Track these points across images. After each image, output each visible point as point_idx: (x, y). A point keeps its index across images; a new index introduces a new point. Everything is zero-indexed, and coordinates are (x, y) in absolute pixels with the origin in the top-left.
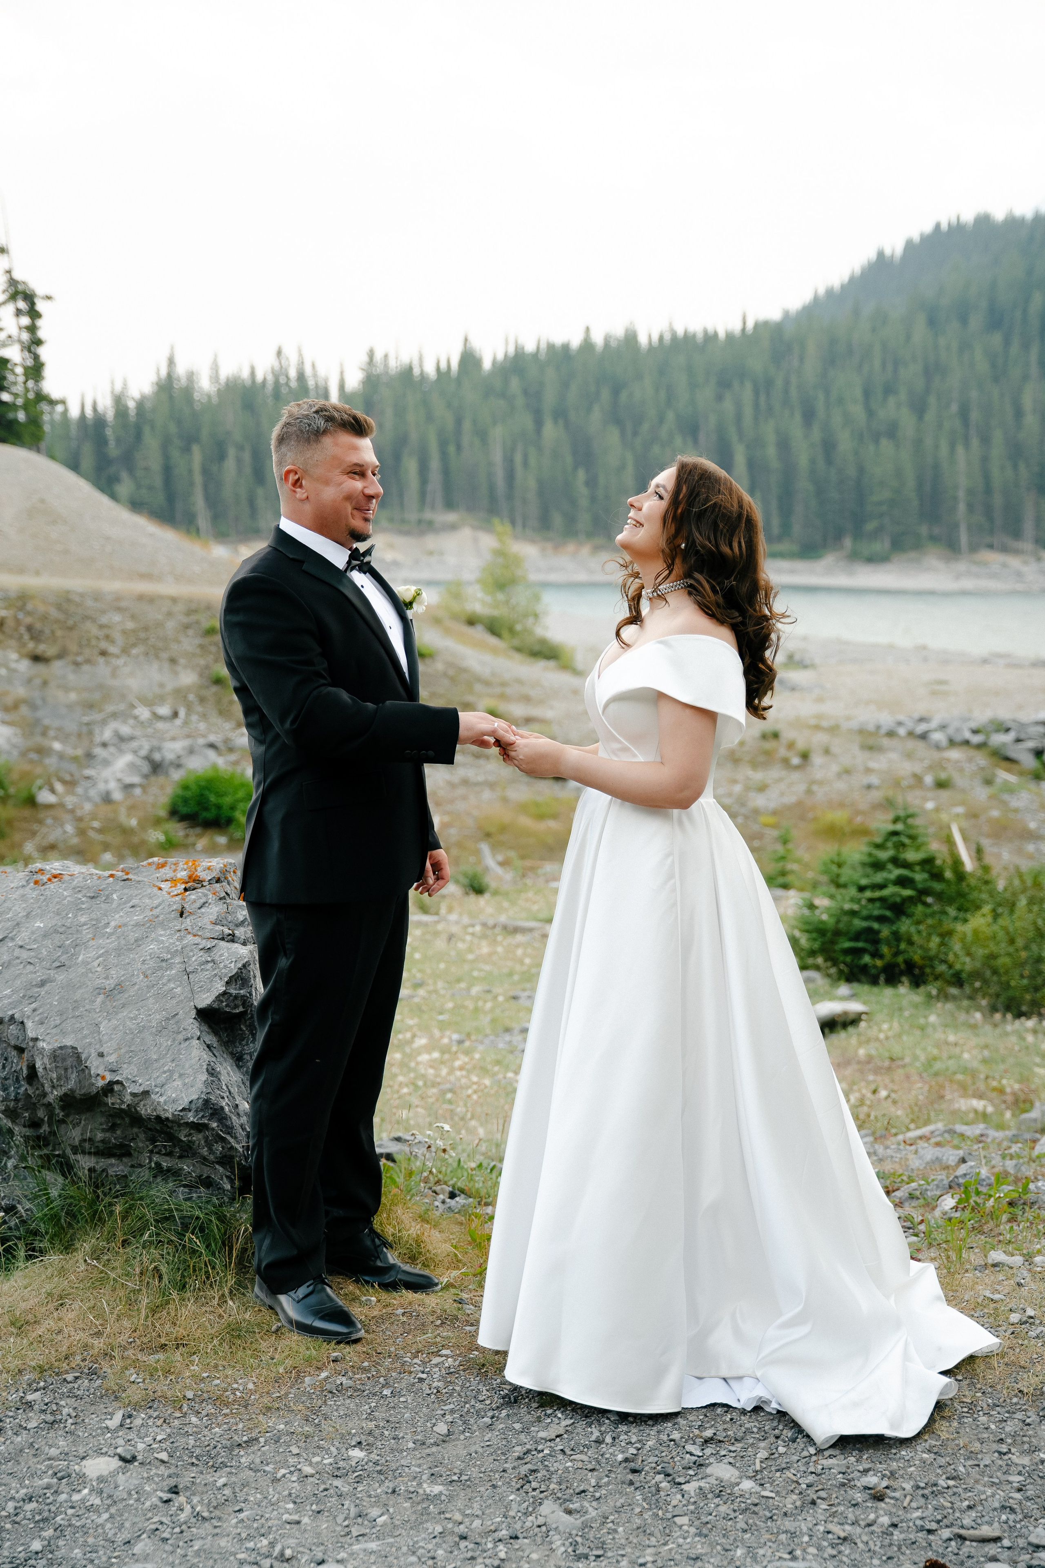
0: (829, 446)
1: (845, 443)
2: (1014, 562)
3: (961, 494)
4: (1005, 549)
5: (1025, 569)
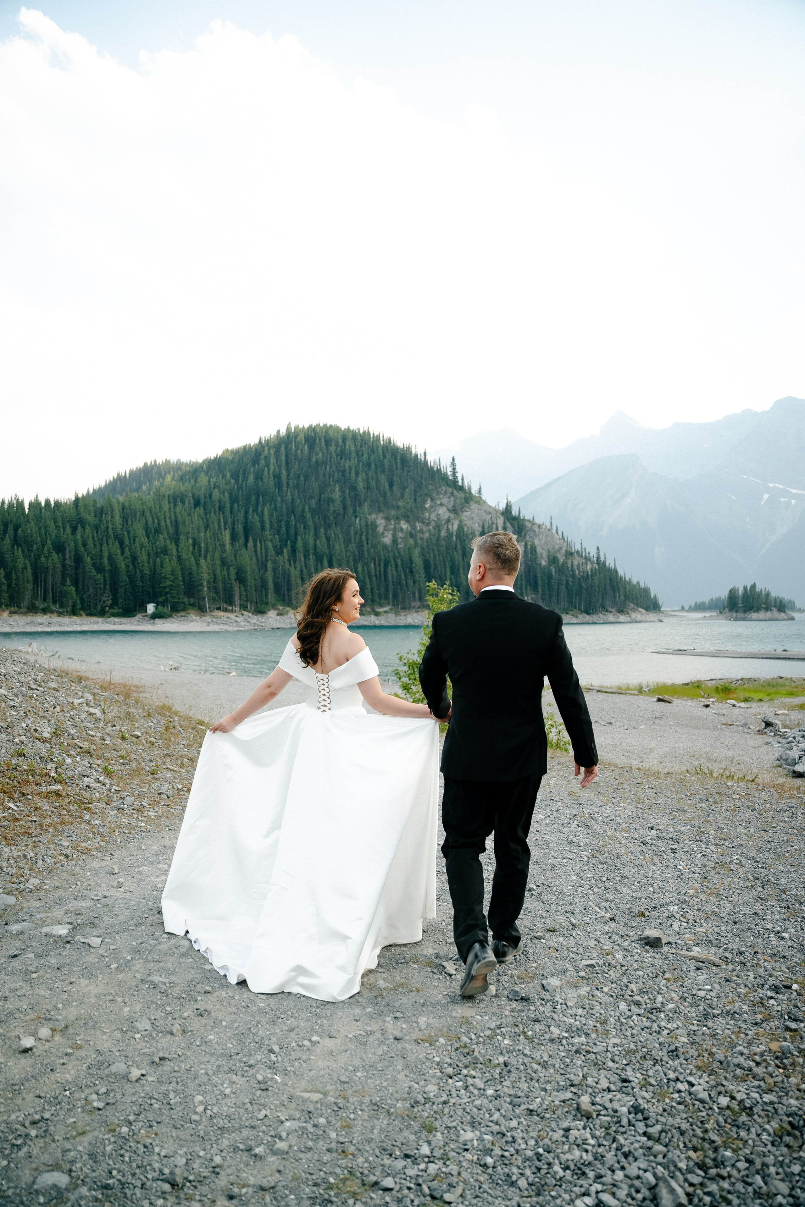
0: (134, 559)
1: (143, 557)
2: (232, 616)
3: (205, 583)
4: (226, 610)
5: (237, 619)
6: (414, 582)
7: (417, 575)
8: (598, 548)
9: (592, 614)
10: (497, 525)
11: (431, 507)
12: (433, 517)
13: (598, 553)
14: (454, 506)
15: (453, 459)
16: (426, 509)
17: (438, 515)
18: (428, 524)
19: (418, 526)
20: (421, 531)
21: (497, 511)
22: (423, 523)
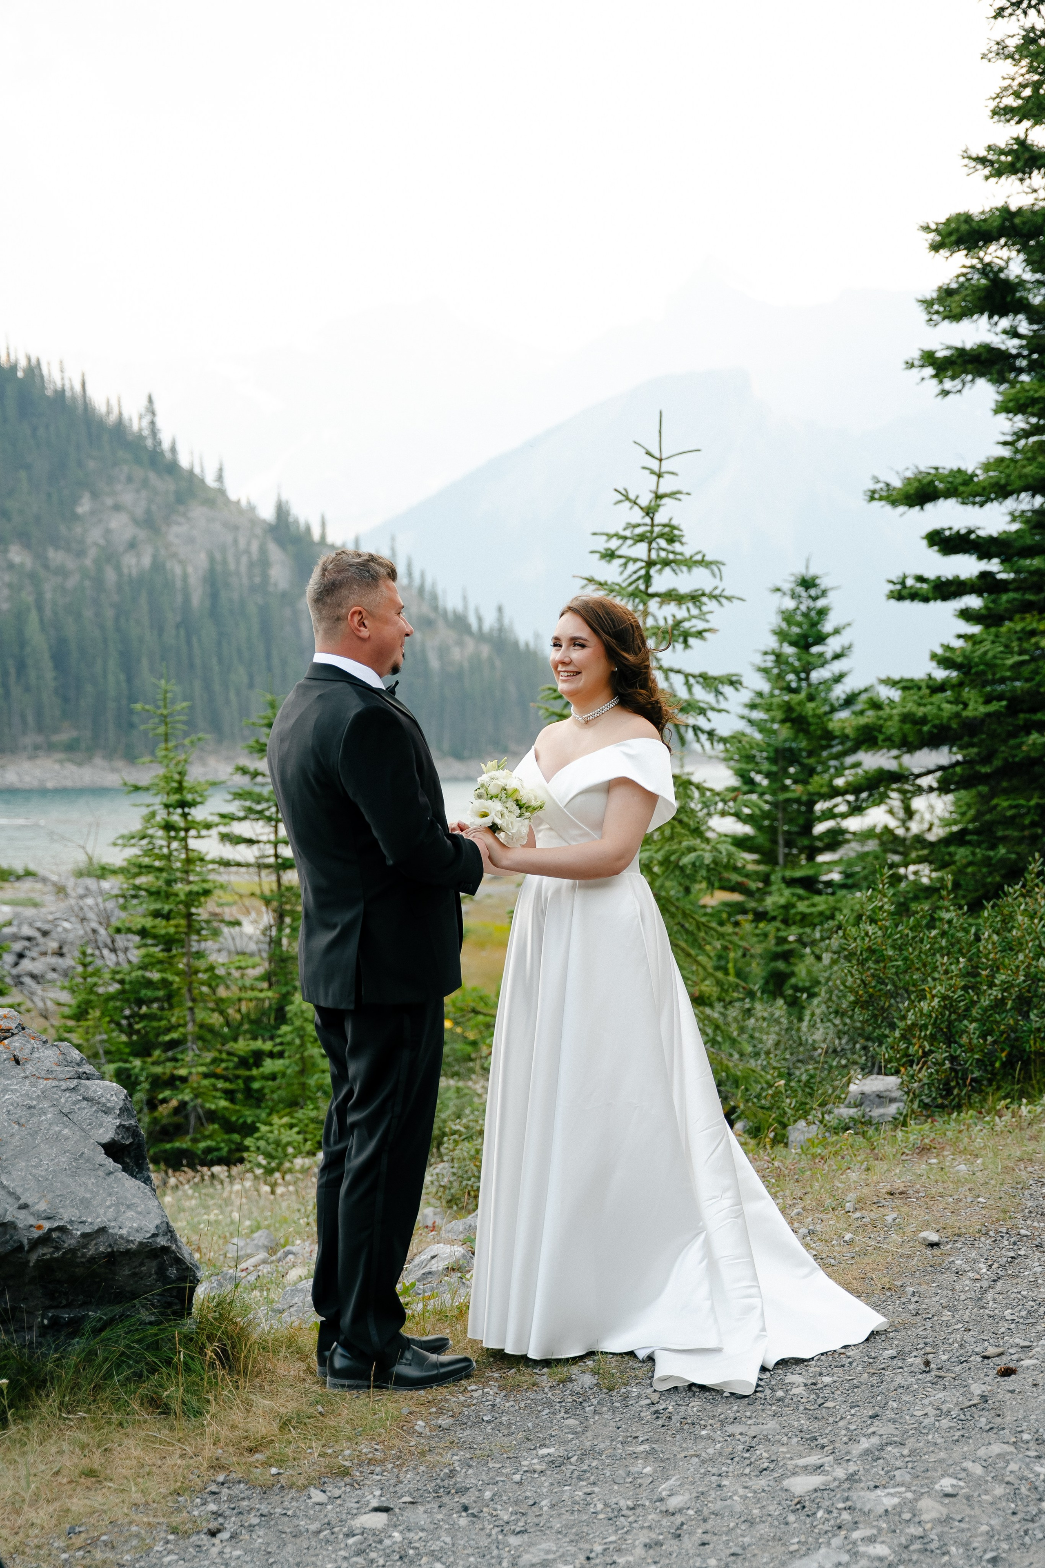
6: (27, 689)
7: (32, 674)
8: (500, 609)
9: (470, 758)
10: (248, 552)
11: (92, 513)
12: (95, 535)
13: (500, 619)
14: (148, 512)
15: (150, 400)
16: (76, 517)
17: (108, 531)
18: (81, 554)
19: (56, 556)
20: (62, 572)
21: (254, 521)
22: (68, 550)
